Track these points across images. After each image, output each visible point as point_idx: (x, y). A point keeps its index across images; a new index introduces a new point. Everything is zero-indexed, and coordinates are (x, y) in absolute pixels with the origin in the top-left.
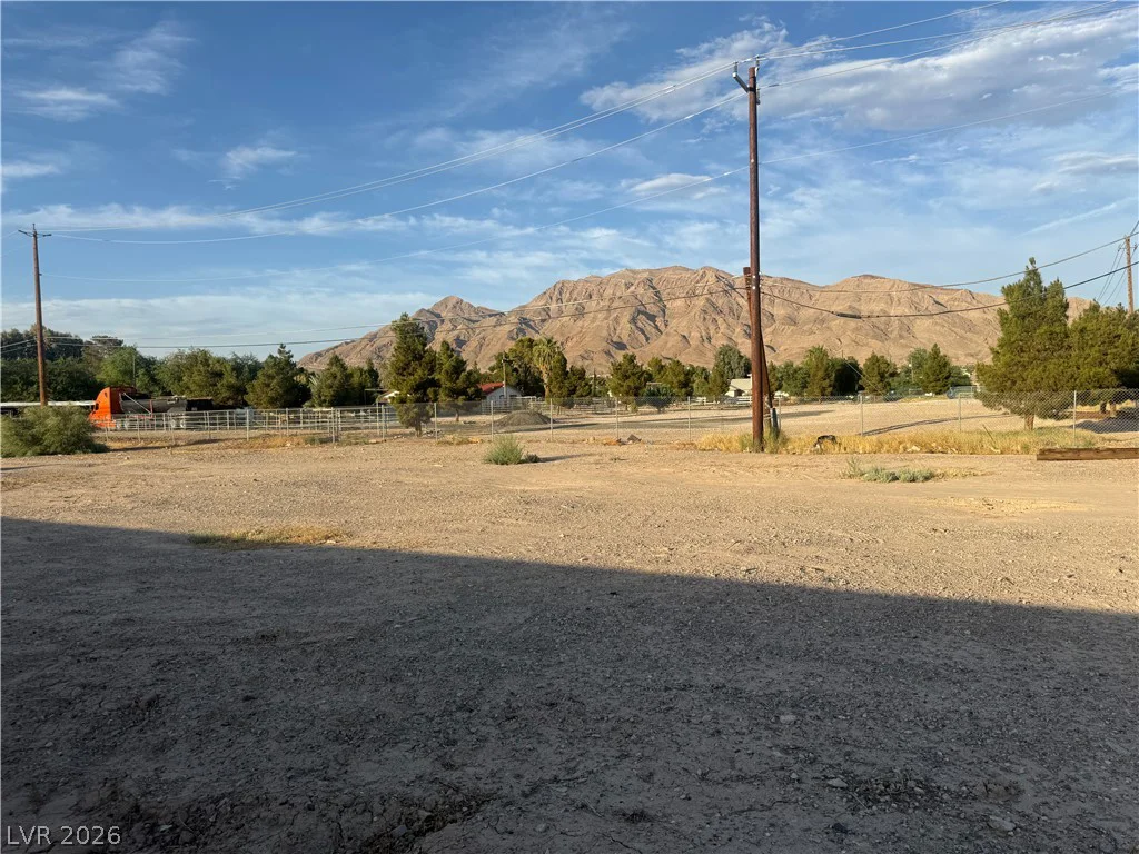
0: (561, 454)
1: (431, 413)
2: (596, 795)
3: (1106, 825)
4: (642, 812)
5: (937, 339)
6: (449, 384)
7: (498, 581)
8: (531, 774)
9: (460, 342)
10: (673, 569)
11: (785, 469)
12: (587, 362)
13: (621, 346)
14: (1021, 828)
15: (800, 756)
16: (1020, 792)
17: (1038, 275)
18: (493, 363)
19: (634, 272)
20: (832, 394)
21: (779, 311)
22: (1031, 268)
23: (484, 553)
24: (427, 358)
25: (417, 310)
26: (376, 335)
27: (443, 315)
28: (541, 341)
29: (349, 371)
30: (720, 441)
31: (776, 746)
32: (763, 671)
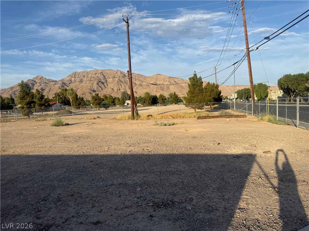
0: (76, 122)
1: (33, 111)
2: (85, 219)
3: (211, 204)
4: (99, 221)
5: (175, 90)
6: (39, 102)
7: (55, 161)
8: (65, 216)
9: (43, 90)
10: (109, 153)
11: (140, 124)
12: (84, 96)
13: (94, 91)
14: (193, 208)
15: (142, 199)
16: (193, 199)
17: (196, 75)
18: (54, 96)
19: (97, 70)
20: (151, 104)
21: (138, 83)
22: (195, 73)
23: (51, 153)
24: (31, 94)
25: (28, 79)
26: (13, 87)
27: (36, 81)
28: (69, 89)
29: (3, 99)
30: (123, 117)
31: (136, 197)
32: (133, 178)
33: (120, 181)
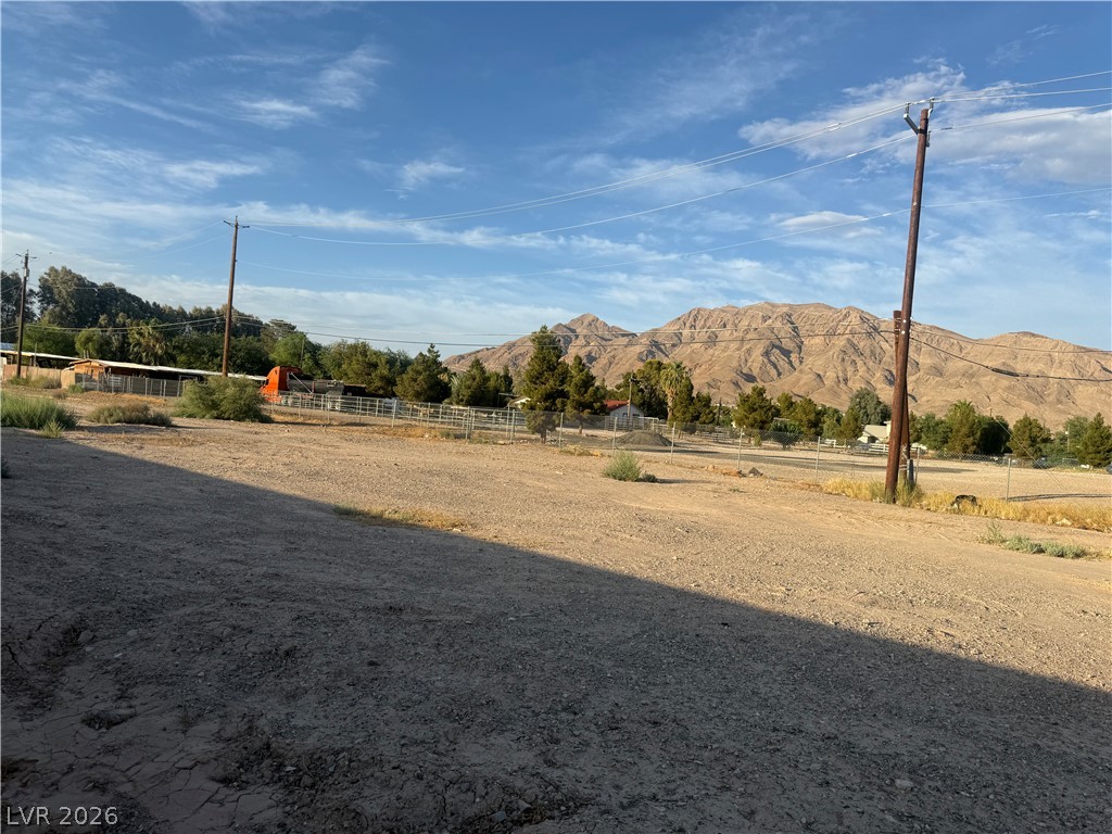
0: (680, 478)
1: (557, 422)
2: (694, 821)
5: (1101, 408)
6: (577, 397)
7: (609, 592)
8: (629, 788)
9: (591, 359)
10: (789, 610)
11: (917, 525)
12: (714, 390)
13: (750, 378)
15: (916, 825)
18: (621, 381)
19: (773, 305)
20: (975, 453)
21: (925, 360)
23: (597, 562)
24: (560, 369)
25: (556, 324)
26: (514, 344)
27: (578, 331)
28: (670, 365)
29: (487, 375)
30: (848, 487)
31: (890, 810)
32: (880, 730)
33: (827, 725)
